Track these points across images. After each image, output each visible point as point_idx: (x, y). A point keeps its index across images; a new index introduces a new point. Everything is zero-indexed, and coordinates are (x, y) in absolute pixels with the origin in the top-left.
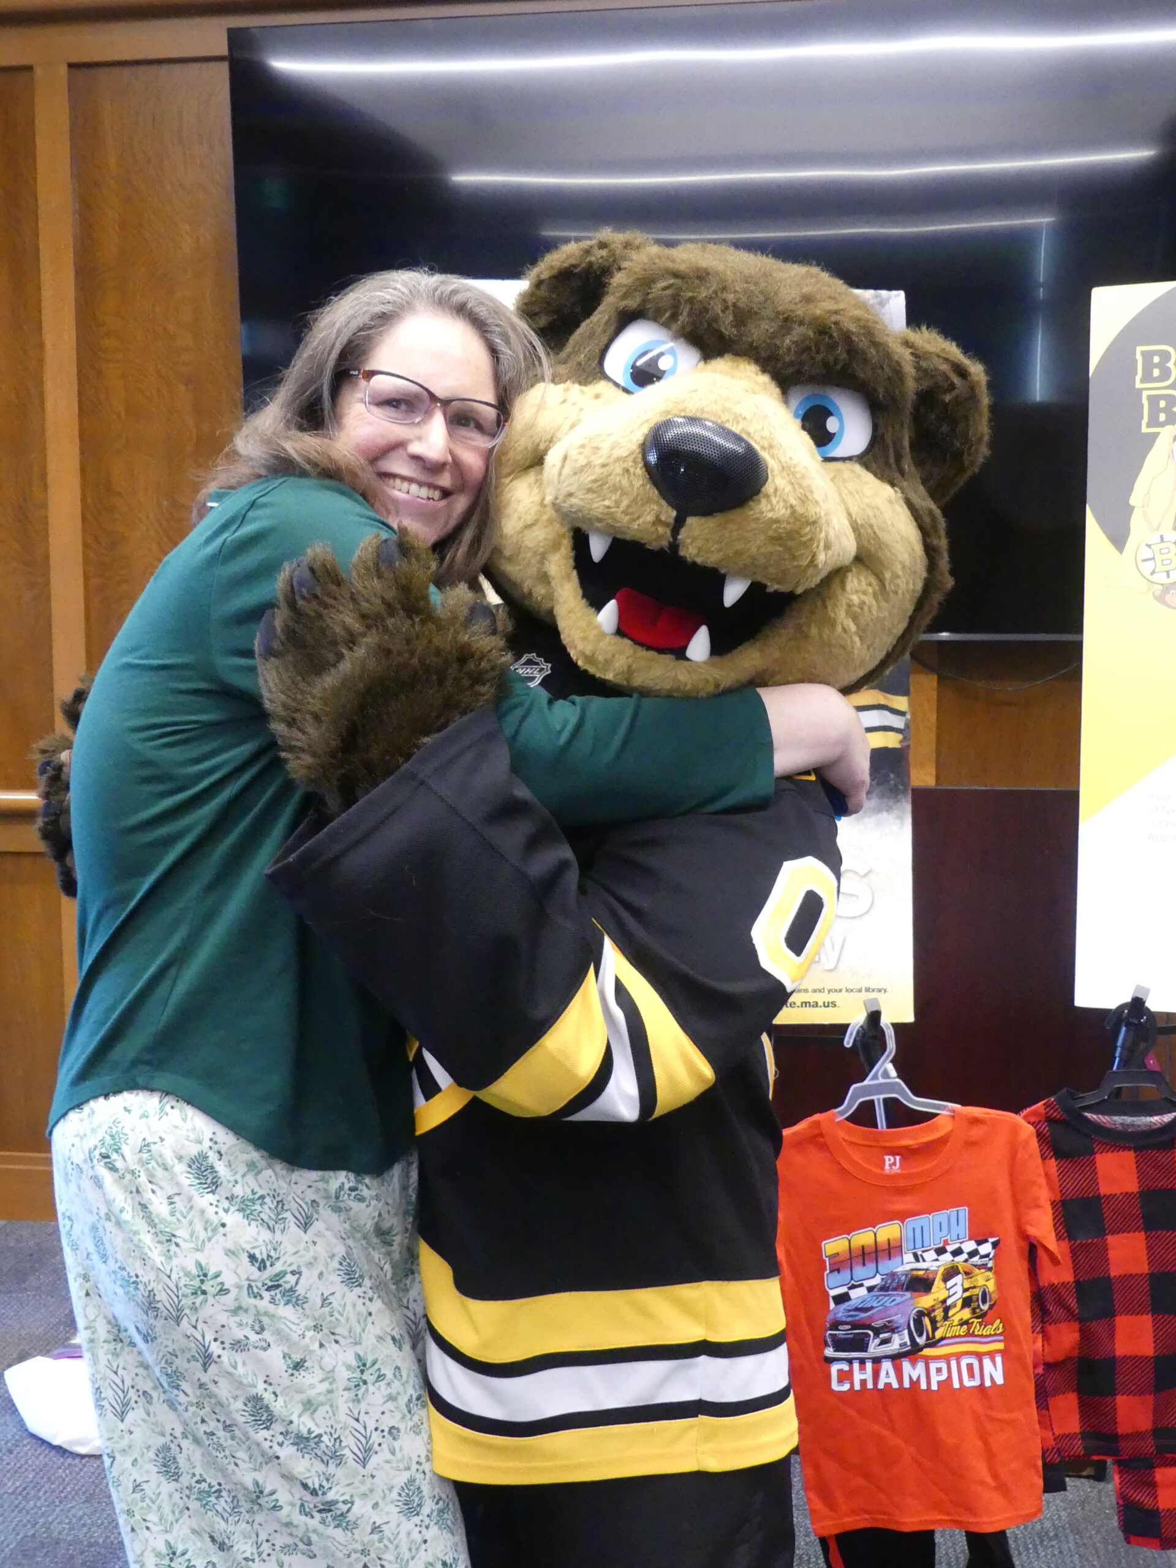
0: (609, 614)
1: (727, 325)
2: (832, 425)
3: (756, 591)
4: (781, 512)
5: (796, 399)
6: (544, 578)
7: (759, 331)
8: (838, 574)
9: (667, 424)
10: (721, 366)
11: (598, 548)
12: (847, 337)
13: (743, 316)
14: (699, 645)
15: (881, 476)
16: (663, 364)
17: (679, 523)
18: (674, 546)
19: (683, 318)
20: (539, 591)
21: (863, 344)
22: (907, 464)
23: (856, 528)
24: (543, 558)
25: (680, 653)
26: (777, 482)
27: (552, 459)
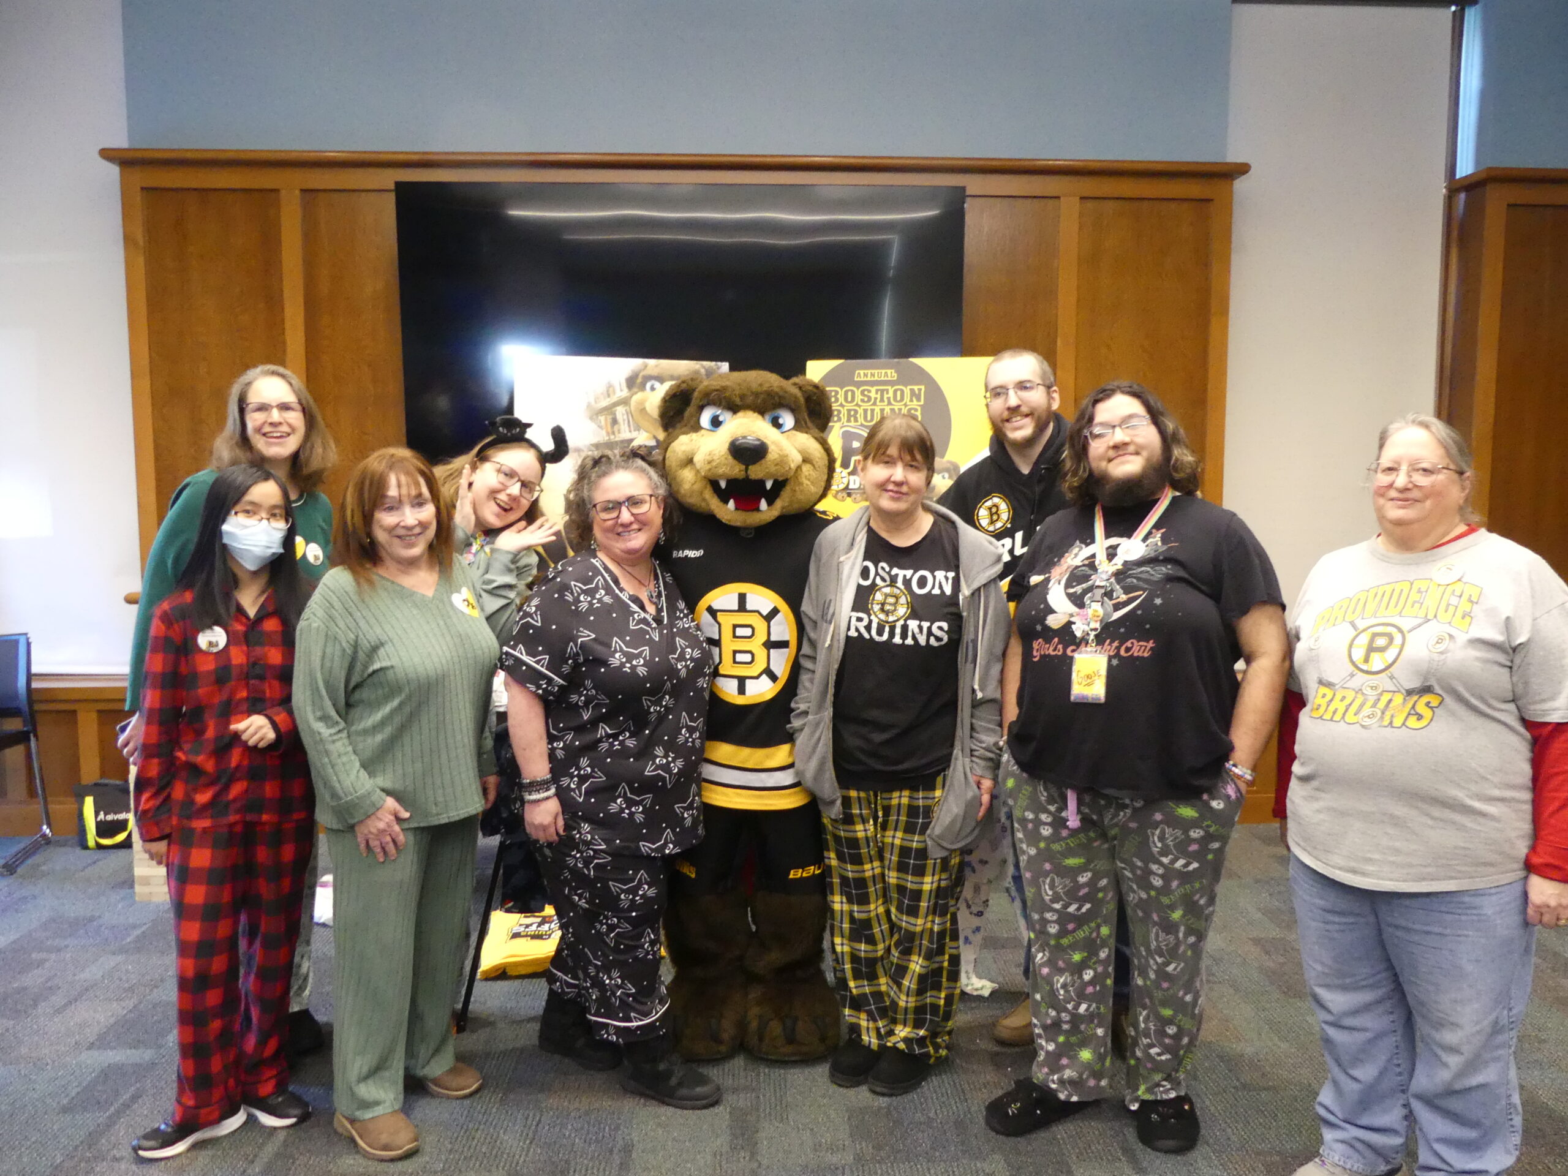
0: (731, 504)
1: (738, 401)
2: (781, 421)
3: (776, 482)
4: (776, 456)
5: (767, 417)
6: (704, 500)
7: (750, 400)
8: (799, 468)
9: (736, 439)
10: (740, 414)
11: (723, 484)
12: (777, 393)
13: (742, 397)
14: (763, 504)
15: (801, 431)
16: (721, 419)
17: (747, 469)
18: (747, 476)
19: (724, 403)
20: (703, 504)
21: (781, 394)
22: (809, 424)
23: (800, 452)
24: (701, 493)
25: (757, 509)
26: (772, 448)
27: (696, 460)
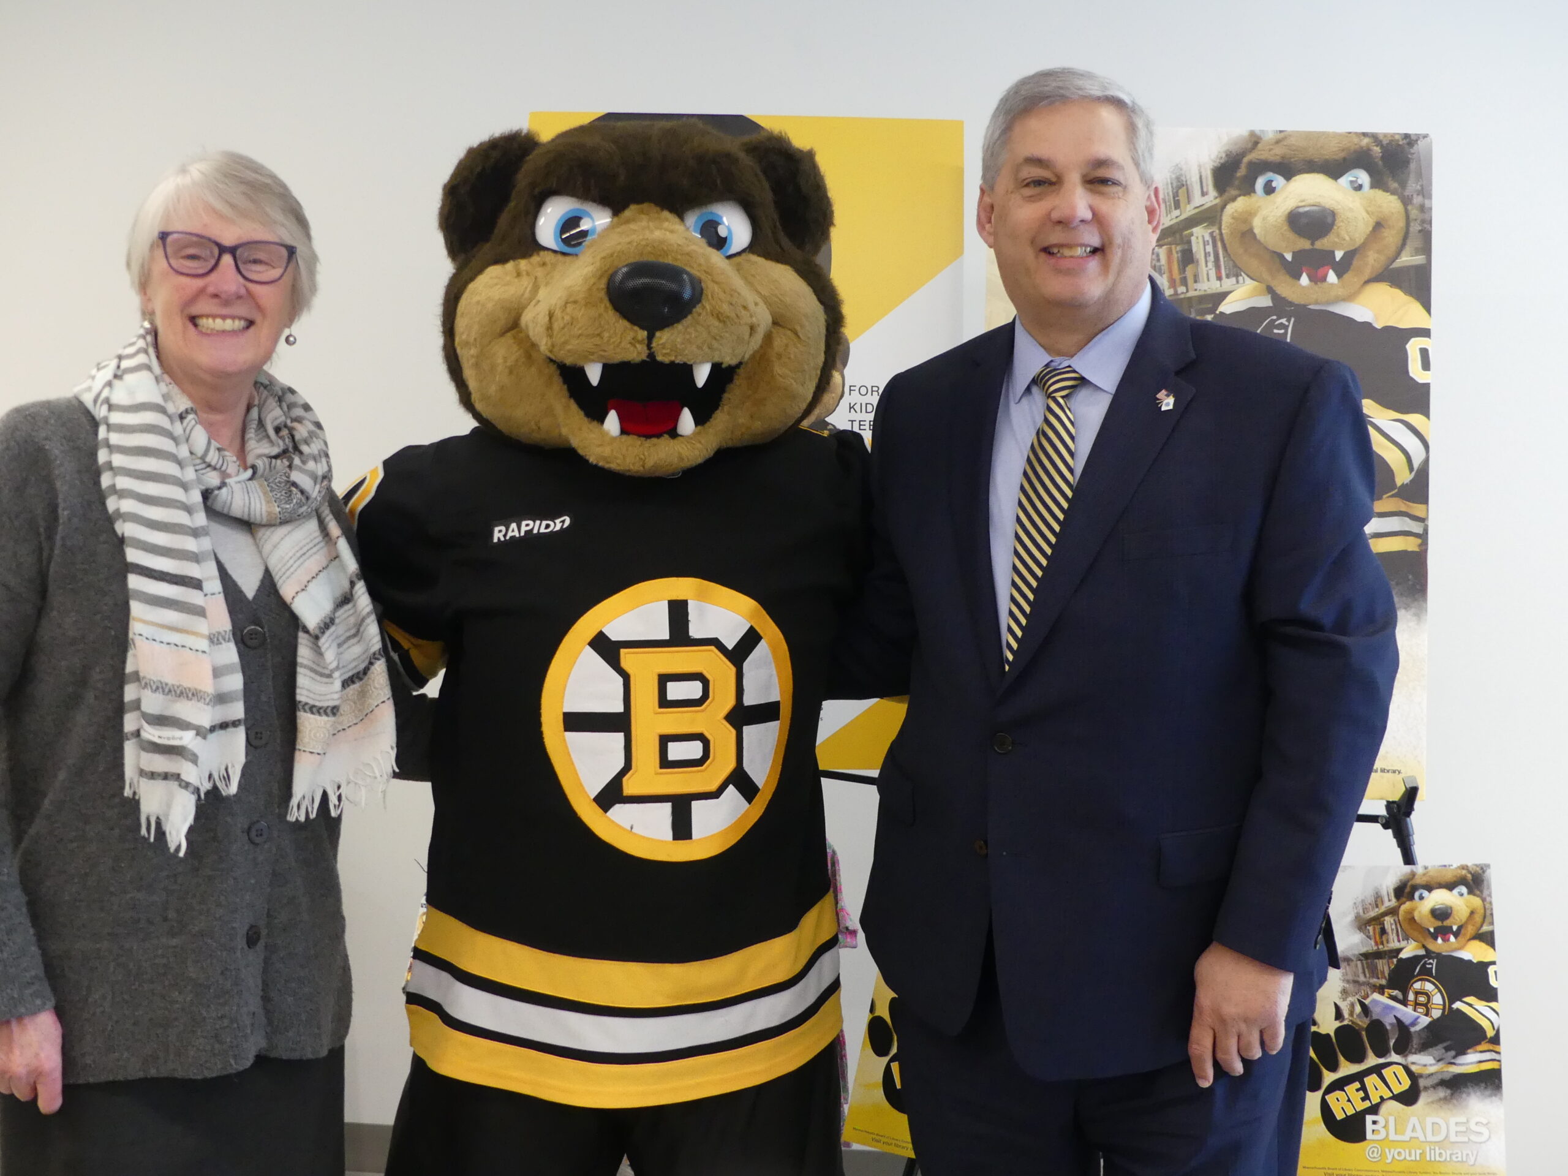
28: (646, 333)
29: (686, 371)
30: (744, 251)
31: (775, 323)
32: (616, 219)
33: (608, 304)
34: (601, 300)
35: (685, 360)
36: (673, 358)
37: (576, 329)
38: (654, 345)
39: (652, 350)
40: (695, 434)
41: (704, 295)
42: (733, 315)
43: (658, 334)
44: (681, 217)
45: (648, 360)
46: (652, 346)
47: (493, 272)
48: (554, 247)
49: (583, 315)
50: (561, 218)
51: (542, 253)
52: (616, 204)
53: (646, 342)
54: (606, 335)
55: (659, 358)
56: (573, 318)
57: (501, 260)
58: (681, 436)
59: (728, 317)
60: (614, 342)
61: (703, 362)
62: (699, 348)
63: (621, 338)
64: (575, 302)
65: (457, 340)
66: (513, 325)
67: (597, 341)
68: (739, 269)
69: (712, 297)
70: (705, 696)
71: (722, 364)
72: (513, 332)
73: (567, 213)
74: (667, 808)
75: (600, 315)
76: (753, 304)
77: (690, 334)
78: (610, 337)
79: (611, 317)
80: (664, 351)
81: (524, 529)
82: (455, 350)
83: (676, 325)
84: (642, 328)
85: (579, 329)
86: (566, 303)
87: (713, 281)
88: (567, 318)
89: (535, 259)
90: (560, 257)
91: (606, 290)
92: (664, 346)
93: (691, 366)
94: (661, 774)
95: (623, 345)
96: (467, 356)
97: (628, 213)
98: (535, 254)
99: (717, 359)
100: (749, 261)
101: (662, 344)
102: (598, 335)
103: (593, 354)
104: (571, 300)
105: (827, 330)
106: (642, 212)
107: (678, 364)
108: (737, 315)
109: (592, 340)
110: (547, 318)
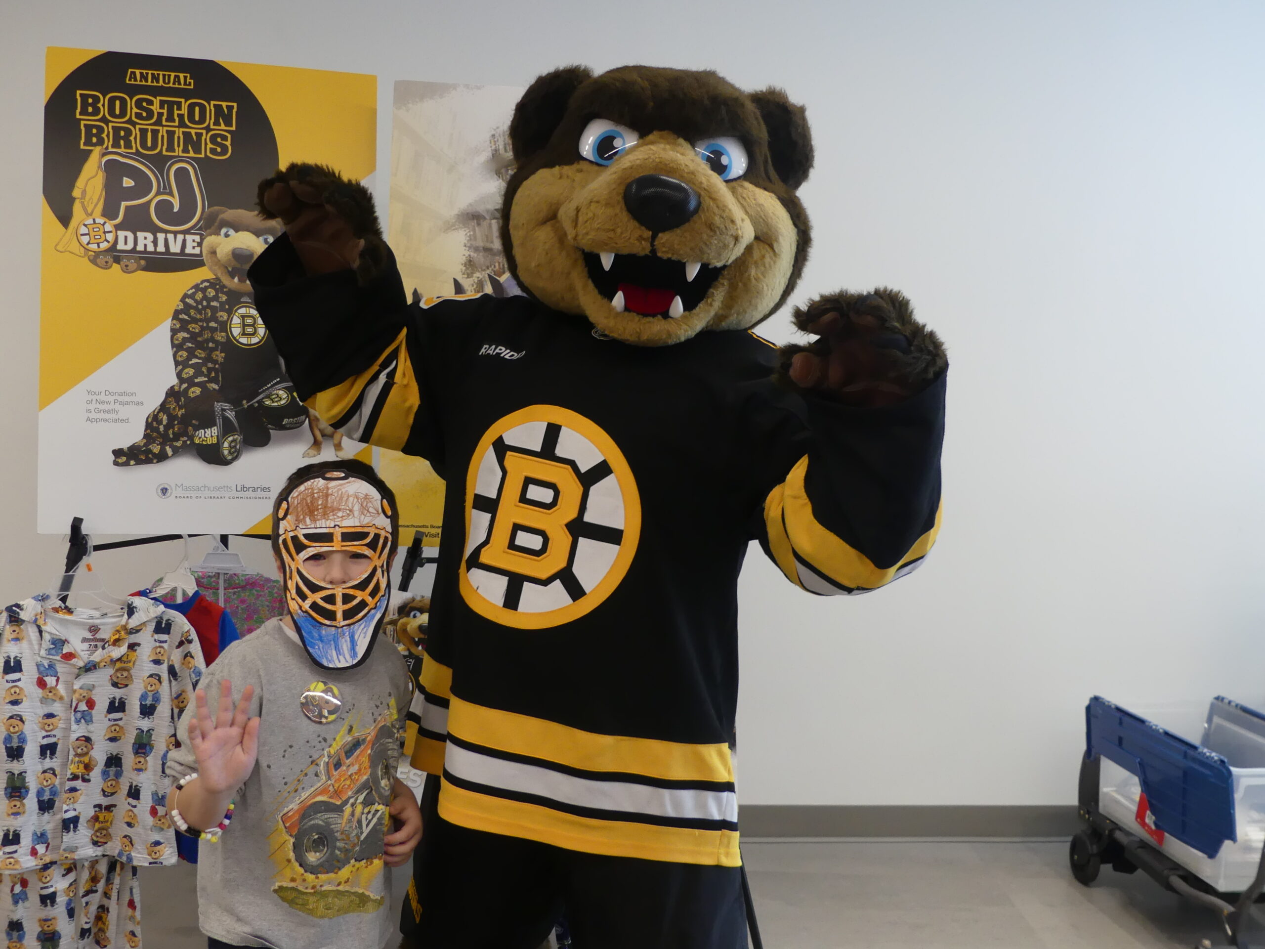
28: (651, 233)
29: (680, 267)
30: (739, 178)
31: (757, 238)
32: (641, 141)
33: (623, 206)
34: (618, 202)
35: (679, 258)
36: (670, 256)
37: (596, 225)
38: (656, 243)
39: (655, 247)
40: (683, 317)
41: (701, 207)
42: (722, 226)
43: (660, 235)
44: (693, 146)
45: (650, 255)
46: (655, 244)
47: (543, 174)
48: (591, 158)
49: (602, 213)
50: (600, 136)
51: (581, 162)
52: (643, 128)
53: (650, 240)
54: (619, 230)
55: (659, 254)
56: (594, 214)
57: (550, 165)
58: (671, 318)
59: (718, 228)
60: (624, 238)
61: (695, 261)
62: (692, 249)
63: (630, 234)
64: (598, 202)
65: (511, 223)
66: (552, 217)
67: (611, 234)
68: (733, 191)
69: (708, 210)
70: (554, 503)
71: (709, 264)
72: (552, 222)
73: (606, 132)
74: (504, 581)
75: (616, 215)
76: (740, 219)
77: (685, 237)
78: (622, 233)
79: (625, 216)
80: (664, 249)
81: (497, 351)
82: (508, 230)
83: (675, 229)
84: (648, 228)
85: (598, 224)
86: (591, 202)
87: (711, 198)
88: (590, 215)
89: (575, 166)
90: (596, 168)
91: (623, 195)
92: (664, 245)
93: (685, 263)
94: (507, 553)
95: (631, 240)
96: (516, 236)
97: (651, 137)
98: (576, 162)
99: (705, 260)
100: (742, 186)
101: (663, 243)
102: (613, 230)
103: (606, 244)
104: (595, 199)
105: (797, 248)
106: (661, 137)
107: (674, 261)
108: (726, 227)
109: (607, 234)
110: (575, 212)
